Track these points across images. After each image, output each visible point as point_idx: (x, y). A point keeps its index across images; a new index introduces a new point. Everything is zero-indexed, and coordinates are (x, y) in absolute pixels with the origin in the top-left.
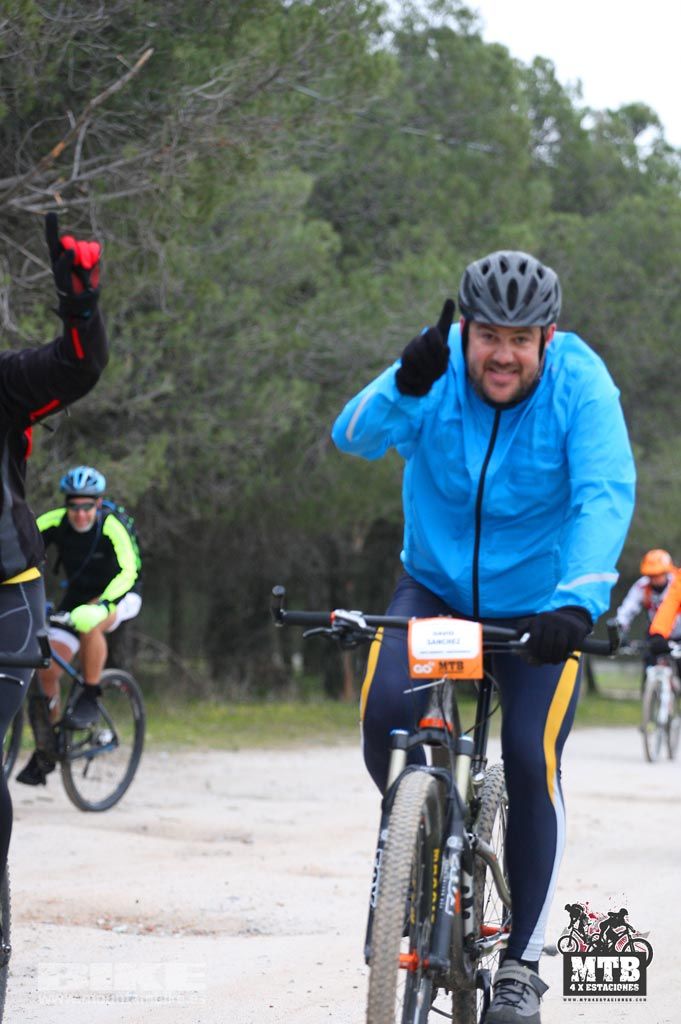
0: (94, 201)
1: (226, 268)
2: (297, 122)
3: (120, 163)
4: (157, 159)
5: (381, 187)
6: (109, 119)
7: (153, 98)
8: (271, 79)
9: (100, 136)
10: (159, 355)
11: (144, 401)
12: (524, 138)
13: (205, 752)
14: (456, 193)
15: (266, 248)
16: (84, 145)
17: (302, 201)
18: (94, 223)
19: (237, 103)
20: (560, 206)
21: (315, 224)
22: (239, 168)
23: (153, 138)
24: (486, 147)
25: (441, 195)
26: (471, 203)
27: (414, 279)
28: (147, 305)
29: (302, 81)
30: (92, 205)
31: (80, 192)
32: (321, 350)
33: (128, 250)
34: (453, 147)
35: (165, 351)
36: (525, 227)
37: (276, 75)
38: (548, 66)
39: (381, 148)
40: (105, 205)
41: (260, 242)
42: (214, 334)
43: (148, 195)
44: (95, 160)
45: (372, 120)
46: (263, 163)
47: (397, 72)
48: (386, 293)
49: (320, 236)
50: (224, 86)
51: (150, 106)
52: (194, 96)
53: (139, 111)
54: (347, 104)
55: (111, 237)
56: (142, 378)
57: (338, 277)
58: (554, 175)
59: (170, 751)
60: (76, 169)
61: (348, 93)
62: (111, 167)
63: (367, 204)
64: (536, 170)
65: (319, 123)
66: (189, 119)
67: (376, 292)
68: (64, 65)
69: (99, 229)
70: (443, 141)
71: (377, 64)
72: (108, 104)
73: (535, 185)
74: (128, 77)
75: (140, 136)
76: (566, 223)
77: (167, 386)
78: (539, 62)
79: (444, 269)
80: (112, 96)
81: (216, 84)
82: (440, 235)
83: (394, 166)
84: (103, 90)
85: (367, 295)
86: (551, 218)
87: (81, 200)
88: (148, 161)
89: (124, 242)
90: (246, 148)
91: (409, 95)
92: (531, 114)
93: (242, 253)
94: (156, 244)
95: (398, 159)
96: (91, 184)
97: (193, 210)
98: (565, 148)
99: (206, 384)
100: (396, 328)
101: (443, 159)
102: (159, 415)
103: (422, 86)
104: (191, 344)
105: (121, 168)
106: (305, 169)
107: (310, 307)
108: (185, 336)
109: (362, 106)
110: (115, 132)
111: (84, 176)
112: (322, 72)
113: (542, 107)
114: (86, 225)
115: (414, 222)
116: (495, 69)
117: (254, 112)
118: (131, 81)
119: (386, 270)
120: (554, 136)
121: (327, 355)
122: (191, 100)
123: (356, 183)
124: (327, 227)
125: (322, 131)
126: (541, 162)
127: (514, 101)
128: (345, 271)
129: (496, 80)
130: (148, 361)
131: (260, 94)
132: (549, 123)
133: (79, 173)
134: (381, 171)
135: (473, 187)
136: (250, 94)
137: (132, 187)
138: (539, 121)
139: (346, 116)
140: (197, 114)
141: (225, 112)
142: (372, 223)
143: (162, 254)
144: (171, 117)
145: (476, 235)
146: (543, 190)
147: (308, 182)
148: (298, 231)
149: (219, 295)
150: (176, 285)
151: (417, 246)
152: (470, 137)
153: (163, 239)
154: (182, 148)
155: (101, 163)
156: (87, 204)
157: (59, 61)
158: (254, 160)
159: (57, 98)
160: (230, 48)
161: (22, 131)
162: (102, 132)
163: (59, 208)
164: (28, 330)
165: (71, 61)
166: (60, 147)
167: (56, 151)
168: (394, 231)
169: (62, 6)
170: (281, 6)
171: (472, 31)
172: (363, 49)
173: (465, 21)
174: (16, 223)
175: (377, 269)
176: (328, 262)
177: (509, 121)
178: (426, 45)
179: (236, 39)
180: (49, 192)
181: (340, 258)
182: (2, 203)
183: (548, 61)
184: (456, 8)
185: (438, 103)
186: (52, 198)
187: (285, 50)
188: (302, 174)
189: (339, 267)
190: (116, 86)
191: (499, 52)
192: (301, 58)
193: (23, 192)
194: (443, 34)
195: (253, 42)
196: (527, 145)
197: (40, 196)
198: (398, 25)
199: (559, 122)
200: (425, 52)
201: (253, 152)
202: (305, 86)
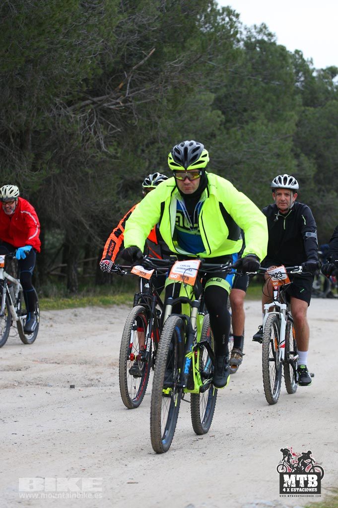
0: (134, 104)
1: (183, 127)
2: (208, 74)
3: (144, 90)
4: (157, 89)
5: (240, 98)
6: (139, 74)
7: (155, 66)
8: (198, 59)
9: (136, 80)
10: (158, 159)
12: (292, 79)
14: (268, 101)
15: (197, 120)
16: (130, 83)
17: (211, 103)
18: (134, 112)
19: (186, 67)
20: (306, 104)
21: (214, 112)
22: (188, 92)
23: (156, 81)
24: (277, 83)
26: (273, 103)
27: (253, 131)
29: (210, 60)
30: (133, 105)
31: (129, 101)
32: (218, 158)
33: (147, 122)
34: (266, 83)
35: (161, 158)
36: (293, 113)
37: (200, 57)
38: (300, 53)
39: (240, 84)
40: (139, 105)
41: (196, 117)
43: (153, 101)
44: (135, 89)
45: (236, 73)
46: (196, 90)
47: (244, 56)
48: (242, 136)
49: (217, 116)
50: (181, 61)
51: (154, 69)
52: (170, 65)
53: (150, 71)
54: (226, 67)
55: (140, 117)
56: (151, 168)
57: (225, 132)
58: (303, 93)
60: (127, 93)
61: (227, 63)
62: (140, 92)
63: (234, 104)
64: (297, 91)
65: (216, 74)
66: (168, 73)
67: (239, 137)
68: (123, 55)
69: (136, 114)
70: (262, 81)
71: (237, 52)
72: (139, 69)
73: (296, 97)
74: (146, 59)
75: (151, 80)
76: (308, 110)
78: (297, 52)
79: (264, 128)
80: (141, 66)
81: (178, 61)
82: (262, 115)
83: (245, 91)
84: (137, 63)
85: (236, 138)
86: (303, 108)
87: (130, 104)
88: (154, 89)
89: (145, 119)
90: (189, 83)
91: (249, 64)
92: (294, 71)
93: (188, 122)
94: (157, 119)
95: (246, 87)
96: (133, 98)
97: (171, 107)
98: (306, 83)
100: (246, 150)
101: (262, 87)
103: (254, 61)
105: (144, 92)
106: (212, 92)
107: (214, 142)
109: (232, 68)
110: (142, 79)
111: (130, 95)
112: (217, 56)
113: (298, 68)
114: (131, 113)
115: (253, 111)
116: (281, 55)
117: (192, 71)
118: (147, 60)
119: (242, 128)
120: (302, 79)
121: (221, 159)
122: (169, 67)
123: (231, 96)
124: (220, 112)
125: (217, 77)
126: (298, 88)
127: (288, 66)
128: (228, 129)
129: (281, 58)
130: (155, 162)
131: (194, 63)
132: (300, 74)
133: (129, 94)
134: (241, 92)
135: (274, 97)
136: (190, 64)
137: (147, 98)
138: (297, 73)
139: (226, 72)
140: (171, 72)
141: (181, 71)
142: (236, 111)
143: (159, 123)
144: (162, 73)
146: (299, 99)
147: (213, 96)
148: (209, 114)
150: (165, 134)
151: (254, 119)
152: (273, 79)
153: (159, 117)
154: (166, 84)
155: (137, 90)
156: (131, 105)
157: (122, 53)
158: (193, 88)
159: (121, 66)
160: (183, 48)
161: (108, 79)
162: (137, 79)
163: (121, 107)
164: (111, 151)
165: (126, 54)
166: (122, 85)
167: (120, 86)
168: (245, 114)
169: (122, 34)
170: (202, 33)
171: (272, 41)
172: (232, 47)
173: (270, 37)
174: (106, 113)
175: (239, 128)
176: (220, 125)
177: (286, 74)
178: (256, 46)
179: (186, 44)
180: (118, 101)
181: (225, 124)
182: (100, 105)
183: (300, 51)
184: (267, 32)
185: (260, 67)
186: (119, 103)
187: (204, 48)
188: (211, 93)
189: (225, 127)
190: (142, 62)
191: (283, 48)
192: (209, 51)
193: (108, 101)
194: (262, 42)
195: (192, 45)
196: (294, 81)
197: (114, 103)
198: (245, 39)
199: (304, 74)
200: (255, 48)
201: (192, 85)
202: (211, 61)
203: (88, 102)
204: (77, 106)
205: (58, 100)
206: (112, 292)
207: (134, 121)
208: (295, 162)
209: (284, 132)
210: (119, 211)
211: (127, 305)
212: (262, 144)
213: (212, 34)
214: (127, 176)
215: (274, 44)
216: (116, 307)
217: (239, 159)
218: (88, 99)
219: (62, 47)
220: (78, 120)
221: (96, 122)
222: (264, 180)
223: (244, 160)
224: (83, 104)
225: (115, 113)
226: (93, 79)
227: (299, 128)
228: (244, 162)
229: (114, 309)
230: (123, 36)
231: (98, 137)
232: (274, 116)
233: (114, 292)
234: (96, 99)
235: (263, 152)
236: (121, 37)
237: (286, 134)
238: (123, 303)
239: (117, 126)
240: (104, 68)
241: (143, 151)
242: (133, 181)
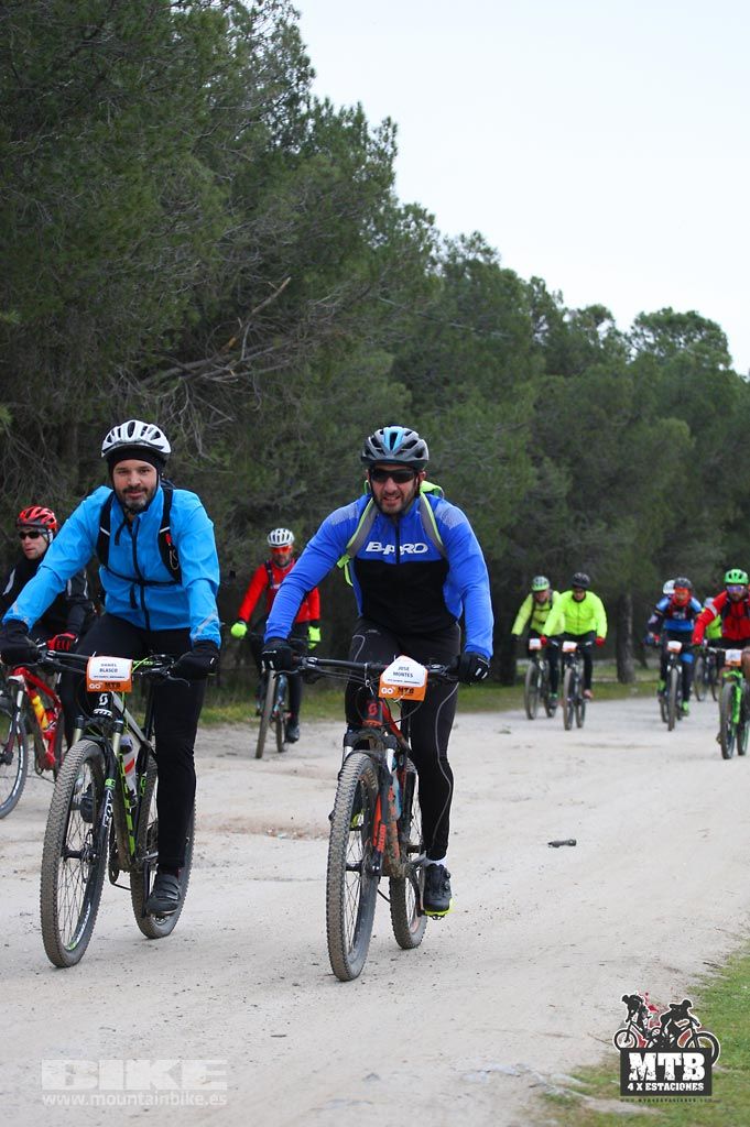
0: (255, 374)
1: (340, 413)
2: (381, 320)
3: (271, 349)
4: (294, 346)
5: (437, 361)
6: (264, 322)
7: (289, 307)
8: (365, 294)
9: (258, 333)
10: (297, 469)
11: (288, 499)
12: (527, 329)
13: (332, 722)
14: (485, 364)
15: (364, 400)
16: (248, 337)
17: (388, 371)
18: (255, 387)
19: (344, 309)
20: (550, 371)
21: (396, 384)
22: (347, 350)
23: (291, 333)
24: (502, 335)
25: (476, 365)
26: (495, 370)
27: (461, 419)
28: (289, 437)
29: (385, 295)
30: (254, 376)
31: (246, 368)
33: (277, 403)
34: (483, 335)
35: (301, 467)
36: (529, 384)
37: (368, 291)
38: (541, 283)
39: (437, 336)
40: (261, 375)
41: (360, 396)
42: (332, 455)
43: (289, 368)
44: (256, 347)
45: (431, 319)
46: (361, 347)
47: (443, 288)
48: (442, 428)
49: (399, 393)
50: (334, 301)
51: (288, 313)
52: (317, 305)
53: (282, 316)
54: (413, 308)
55: (266, 396)
56: (284, 486)
57: (412, 419)
58: (546, 352)
59: (310, 722)
60: (243, 354)
61: (414, 301)
62: (266, 352)
63: (428, 371)
64: (534, 348)
65: (396, 320)
66: (314, 320)
67: (436, 428)
68: (235, 289)
69: (258, 391)
70: (475, 331)
71: (431, 282)
72: (262, 312)
73: (535, 357)
74: (275, 295)
75: (283, 331)
76: (554, 381)
77: (303, 489)
78: (535, 280)
79: (480, 413)
80: (266, 307)
81: (330, 298)
82: (476, 391)
83: (446, 348)
84: (260, 303)
85: (430, 430)
86: (545, 378)
87: (247, 373)
88: (289, 347)
89: (274, 399)
90: (351, 336)
91: (453, 302)
92: (531, 313)
93: (349, 404)
94: (294, 400)
95: (447, 342)
96: (253, 362)
97: (318, 378)
98: (552, 334)
99: (328, 488)
100: (448, 450)
101: (476, 343)
102: (298, 507)
103: (462, 297)
104: (317, 463)
105: (271, 352)
106: (388, 352)
108: (314, 456)
109: (422, 308)
110: (267, 329)
111: (248, 358)
112: (398, 288)
113: (538, 309)
114: (250, 389)
115: (461, 383)
116: (508, 285)
117: (355, 315)
118: (277, 298)
119: (443, 412)
120: (545, 327)
122: (315, 308)
123: (421, 359)
124: (403, 386)
125: (398, 325)
126: (537, 342)
127: (519, 305)
128: (417, 415)
129: (508, 292)
130: (291, 473)
131: (359, 301)
132: (542, 318)
133: (245, 356)
134: (437, 351)
135: (495, 360)
136: (351, 303)
137: (279, 364)
138: (536, 317)
139: (411, 315)
140: (319, 318)
141: (335, 315)
142: (431, 384)
143: (298, 404)
144: (303, 320)
145: (498, 390)
146: (540, 361)
147: (390, 358)
148: (385, 390)
149: (336, 430)
150: (306, 424)
151: (462, 397)
152: (494, 328)
153: (299, 397)
154: (309, 339)
155: (259, 350)
156: (250, 376)
157: (232, 286)
158: (356, 346)
159: (231, 310)
160: (339, 276)
161: (209, 331)
162: (259, 330)
163: (233, 379)
164: (213, 457)
165: (239, 286)
166: (234, 339)
167: (231, 343)
168: (446, 388)
169: (232, 252)
170: (370, 248)
171: (492, 261)
172: (422, 271)
173: (488, 256)
174: (205, 389)
175: (436, 412)
176: (405, 408)
177: (517, 318)
178: (464, 270)
179: (342, 269)
180: (227, 368)
181: (412, 406)
182: (197, 376)
183: (541, 280)
184: (482, 247)
185: (472, 308)
186: (228, 373)
187: (374, 274)
188: (387, 355)
189: (412, 412)
190: (268, 301)
191: (510, 275)
192: (382, 280)
193: (210, 369)
194: (474, 264)
195: (354, 271)
196: (529, 332)
197: (221, 372)
198: (446, 259)
199: (548, 319)
200: (463, 275)
201: (356, 339)
202: (387, 297)
203: (174, 371)
204: (156, 378)
205: (120, 369)
206: (219, 700)
207: (253, 403)
208: (533, 470)
209: (513, 418)
210: (231, 559)
211: (247, 723)
212: (478, 441)
213: (388, 250)
214: (243, 500)
215: (496, 266)
216: (227, 728)
217: (437, 467)
218: (175, 366)
219: (128, 275)
220: (157, 402)
221: (189, 405)
222: (481, 502)
223: (446, 467)
224: (165, 374)
225: (222, 390)
226: (182, 332)
227: (540, 413)
228: (446, 471)
229: (224, 731)
230: (235, 256)
231: (192, 432)
232: (498, 391)
233: (223, 701)
234: (188, 366)
235: (479, 453)
236: (231, 257)
237: (517, 422)
238: (240, 720)
239: (225, 412)
240: (201, 310)
241: (270, 455)
242: (253, 508)
